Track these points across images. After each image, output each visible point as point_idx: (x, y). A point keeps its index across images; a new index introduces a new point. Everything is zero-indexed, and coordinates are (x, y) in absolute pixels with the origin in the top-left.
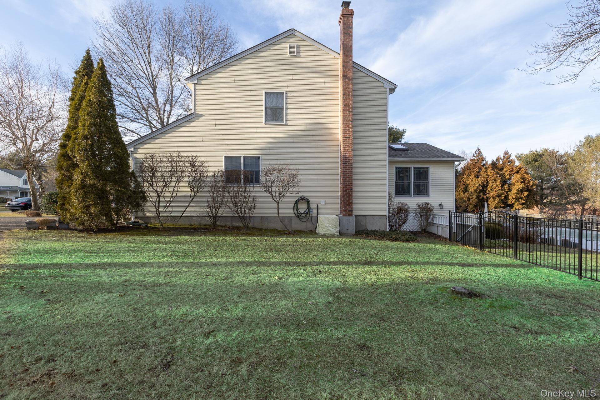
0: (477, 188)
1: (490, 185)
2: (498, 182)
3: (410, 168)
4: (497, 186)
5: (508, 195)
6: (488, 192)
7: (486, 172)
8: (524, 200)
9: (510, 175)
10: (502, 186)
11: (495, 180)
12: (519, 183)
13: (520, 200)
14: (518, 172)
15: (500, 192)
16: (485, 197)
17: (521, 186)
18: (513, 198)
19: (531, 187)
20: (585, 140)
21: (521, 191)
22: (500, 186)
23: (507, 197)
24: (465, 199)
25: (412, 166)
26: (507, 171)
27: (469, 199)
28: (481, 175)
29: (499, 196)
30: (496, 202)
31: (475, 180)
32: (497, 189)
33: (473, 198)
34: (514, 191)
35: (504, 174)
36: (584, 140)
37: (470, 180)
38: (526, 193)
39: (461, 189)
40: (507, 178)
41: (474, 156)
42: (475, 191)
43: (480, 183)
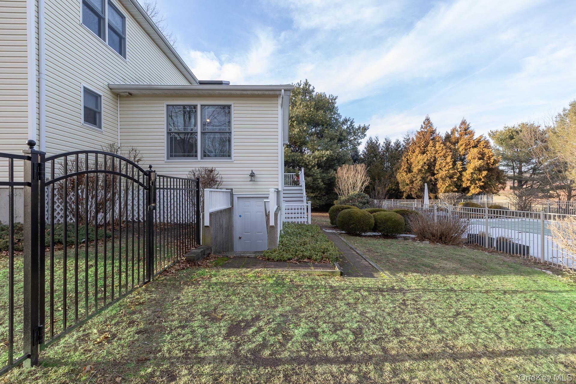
0: (422, 167)
1: (438, 163)
2: (449, 159)
3: (195, 107)
4: (447, 163)
5: (461, 175)
6: (436, 172)
7: (434, 146)
8: (483, 182)
9: (466, 150)
10: (454, 164)
11: (445, 157)
12: (476, 160)
13: (477, 182)
14: (476, 146)
15: (451, 172)
16: (432, 178)
17: (477, 163)
18: (468, 180)
19: (492, 165)
20: (570, 107)
21: (479, 170)
22: (450, 164)
23: (460, 179)
24: (408, 181)
25: (199, 103)
26: (462, 145)
27: (412, 182)
28: (428, 151)
29: (451, 177)
30: (447, 185)
31: (420, 157)
32: (447, 168)
33: (417, 180)
34: (470, 170)
35: (458, 149)
36: (568, 107)
37: (414, 157)
38: (485, 173)
39: (403, 170)
40: (462, 153)
41: (422, 127)
42: (420, 171)
43: (425, 160)
